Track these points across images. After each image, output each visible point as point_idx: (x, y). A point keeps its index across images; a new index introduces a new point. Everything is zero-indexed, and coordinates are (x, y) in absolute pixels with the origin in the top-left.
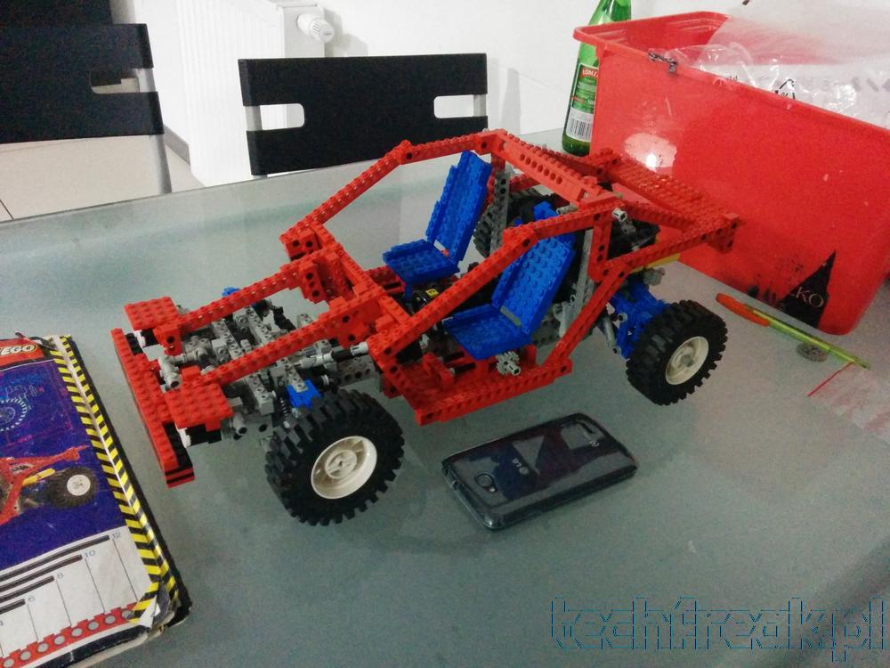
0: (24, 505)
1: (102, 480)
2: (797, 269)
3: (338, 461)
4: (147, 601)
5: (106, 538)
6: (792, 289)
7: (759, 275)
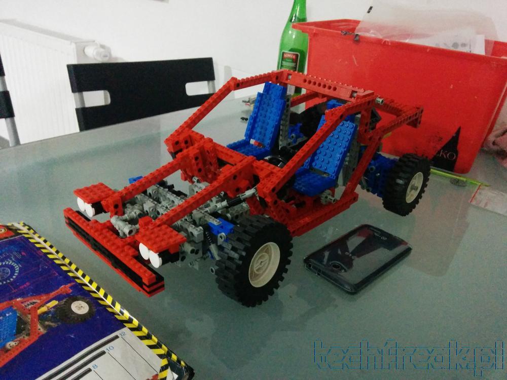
0: (45, 327)
1: (94, 302)
2: (439, 140)
3: (260, 261)
4: (165, 371)
5: (117, 337)
6: (437, 152)
7: (417, 148)
